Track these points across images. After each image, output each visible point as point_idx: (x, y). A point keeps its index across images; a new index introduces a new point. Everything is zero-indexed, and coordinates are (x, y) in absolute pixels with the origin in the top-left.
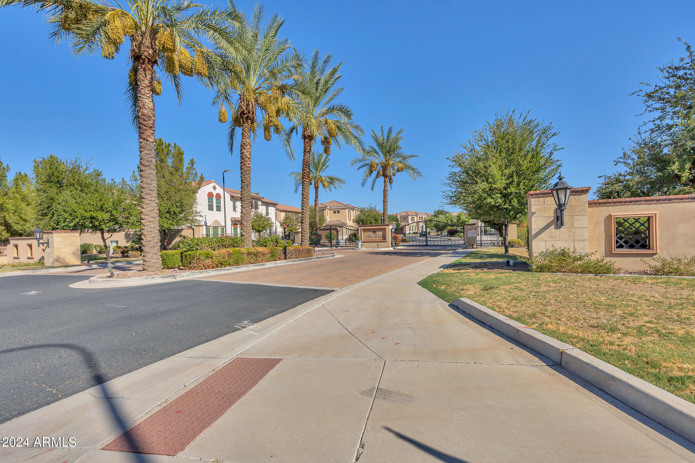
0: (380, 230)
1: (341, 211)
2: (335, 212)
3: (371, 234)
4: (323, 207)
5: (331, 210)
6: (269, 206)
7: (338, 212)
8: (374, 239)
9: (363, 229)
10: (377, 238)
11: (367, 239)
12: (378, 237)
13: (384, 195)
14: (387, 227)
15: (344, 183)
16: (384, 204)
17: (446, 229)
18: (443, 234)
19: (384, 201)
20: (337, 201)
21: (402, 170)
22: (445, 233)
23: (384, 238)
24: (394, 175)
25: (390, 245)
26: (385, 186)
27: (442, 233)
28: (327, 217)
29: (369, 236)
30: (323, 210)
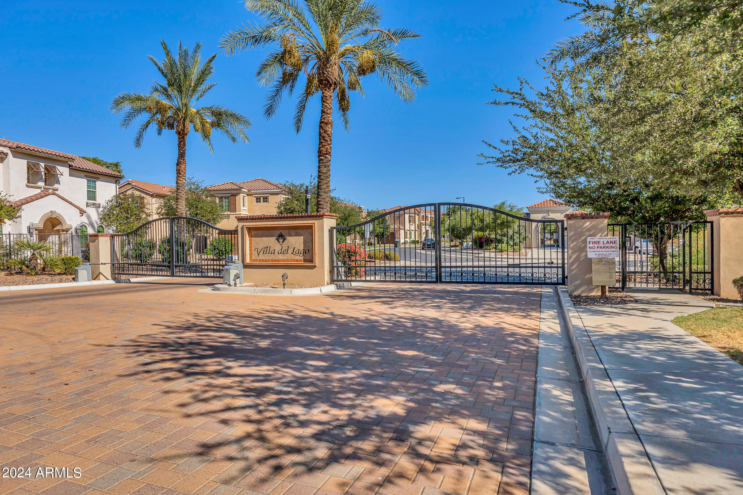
0: (296, 230)
1: (270, 197)
2: (258, 200)
3: (271, 241)
4: (234, 190)
5: (251, 195)
6: (98, 179)
7: (266, 200)
8: (281, 257)
9: (250, 229)
10: (289, 256)
11: (262, 257)
12: (290, 251)
13: (320, 135)
14: (316, 223)
15: (247, 123)
16: (320, 160)
17: (470, 236)
18: (465, 244)
19: (320, 151)
20: (266, 180)
21: (373, 69)
22: (468, 242)
23: (308, 257)
24: (352, 86)
25: (327, 278)
26: (323, 112)
27: (461, 244)
28: (242, 208)
29: (267, 250)
30: (234, 195)
